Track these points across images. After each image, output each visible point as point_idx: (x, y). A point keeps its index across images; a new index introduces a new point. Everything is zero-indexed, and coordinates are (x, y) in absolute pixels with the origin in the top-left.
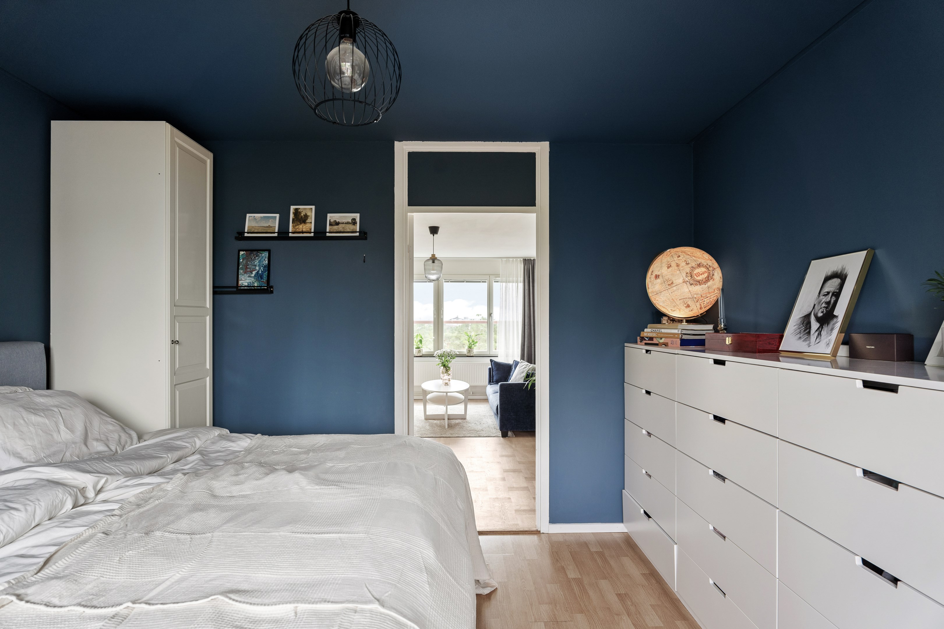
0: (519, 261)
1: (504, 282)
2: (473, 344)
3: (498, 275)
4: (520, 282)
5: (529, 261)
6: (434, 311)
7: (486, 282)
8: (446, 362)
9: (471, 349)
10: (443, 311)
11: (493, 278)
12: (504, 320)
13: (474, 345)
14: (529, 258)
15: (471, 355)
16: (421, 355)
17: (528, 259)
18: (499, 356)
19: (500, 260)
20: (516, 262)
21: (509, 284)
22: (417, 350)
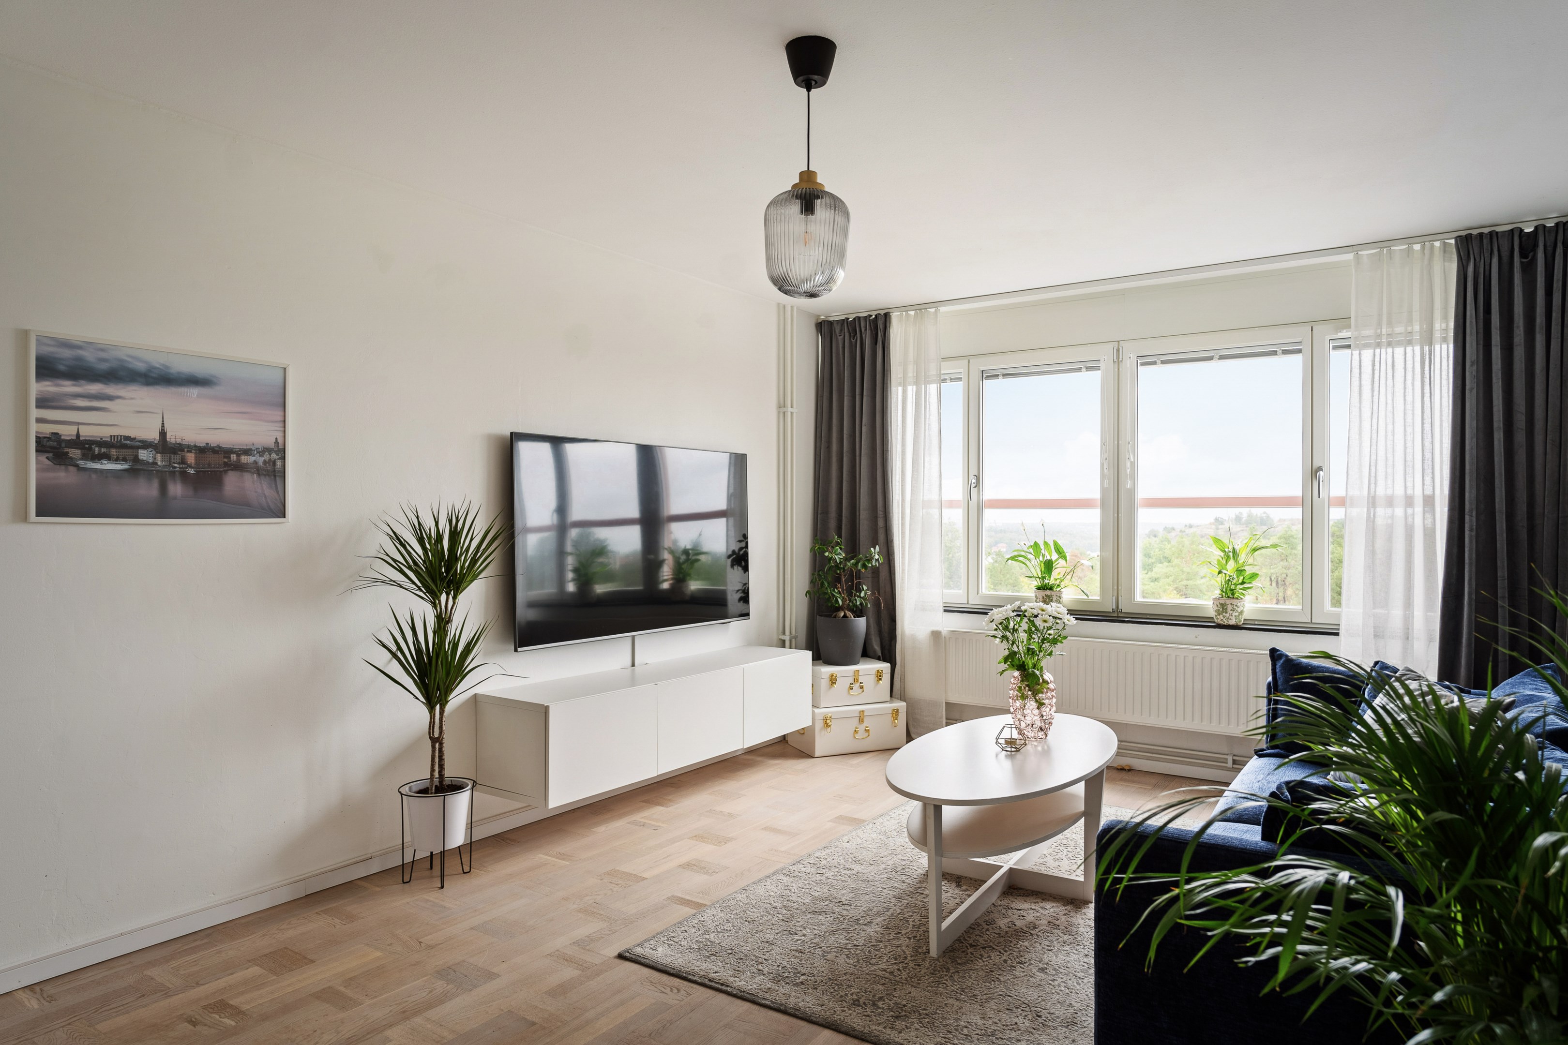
0: (1437, 252)
2: (1240, 581)
3: (1344, 321)
4: (1445, 340)
5: (1486, 241)
6: (1102, 466)
7: (1296, 352)
8: (1027, 656)
9: (1228, 601)
10: (1135, 461)
11: (1324, 335)
13: (1246, 585)
14: (1486, 231)
15: (1232, 622)
17: (1481, 235)
18: (1342, 632)
19: (1350, 256)
20: (1424, 254)
21: (1390, 350)
22: (1042, 593)
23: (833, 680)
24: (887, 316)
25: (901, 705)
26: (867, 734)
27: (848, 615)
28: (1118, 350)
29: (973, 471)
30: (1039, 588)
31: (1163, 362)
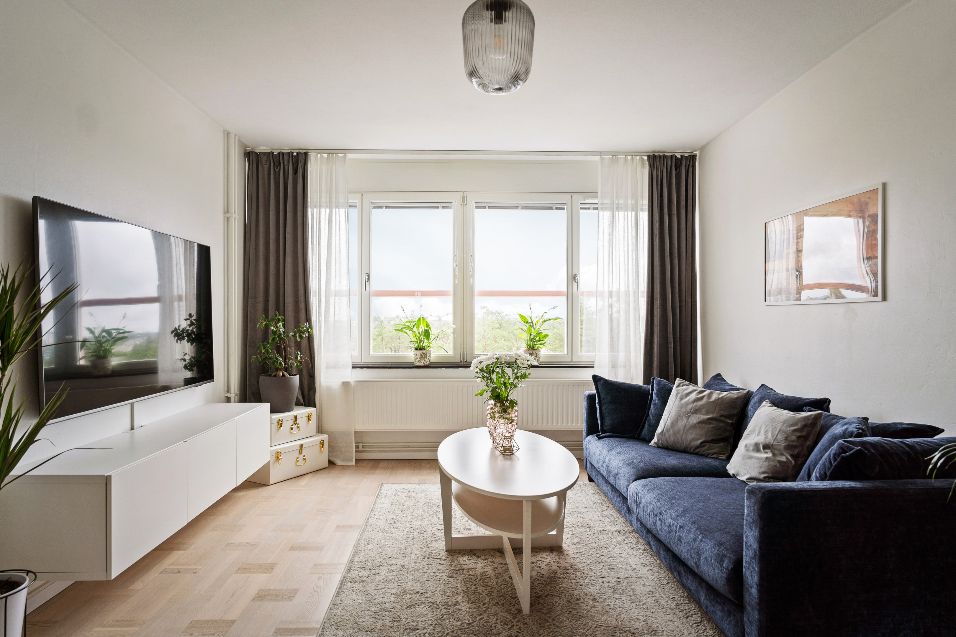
0: (638, 162)
1: (606, 209)
2: (537, 339)
3: (594, 194)
5: (662, 159)
6: (454, 270)
7: (563, 209)
8: (504, 389)
9: (534, 352)
10: (473, 269)
11: (578, 200)
12: (606, 289)
13: (541, 342)
14: (661, 154)
16: (427, 363)
17: (659, 156)
18: (596, 365)
19: (597, 158)
20: (633, 162)
21: (617, 213)
22: (419, 352)
23: (280, 423)
24: (306, 154)
25: (325, 437)
26: (304, 461)
27: (285, 374)
28: (464, 198)
29: (366, 270)
30: (416, 349)
31: (490, 208)
